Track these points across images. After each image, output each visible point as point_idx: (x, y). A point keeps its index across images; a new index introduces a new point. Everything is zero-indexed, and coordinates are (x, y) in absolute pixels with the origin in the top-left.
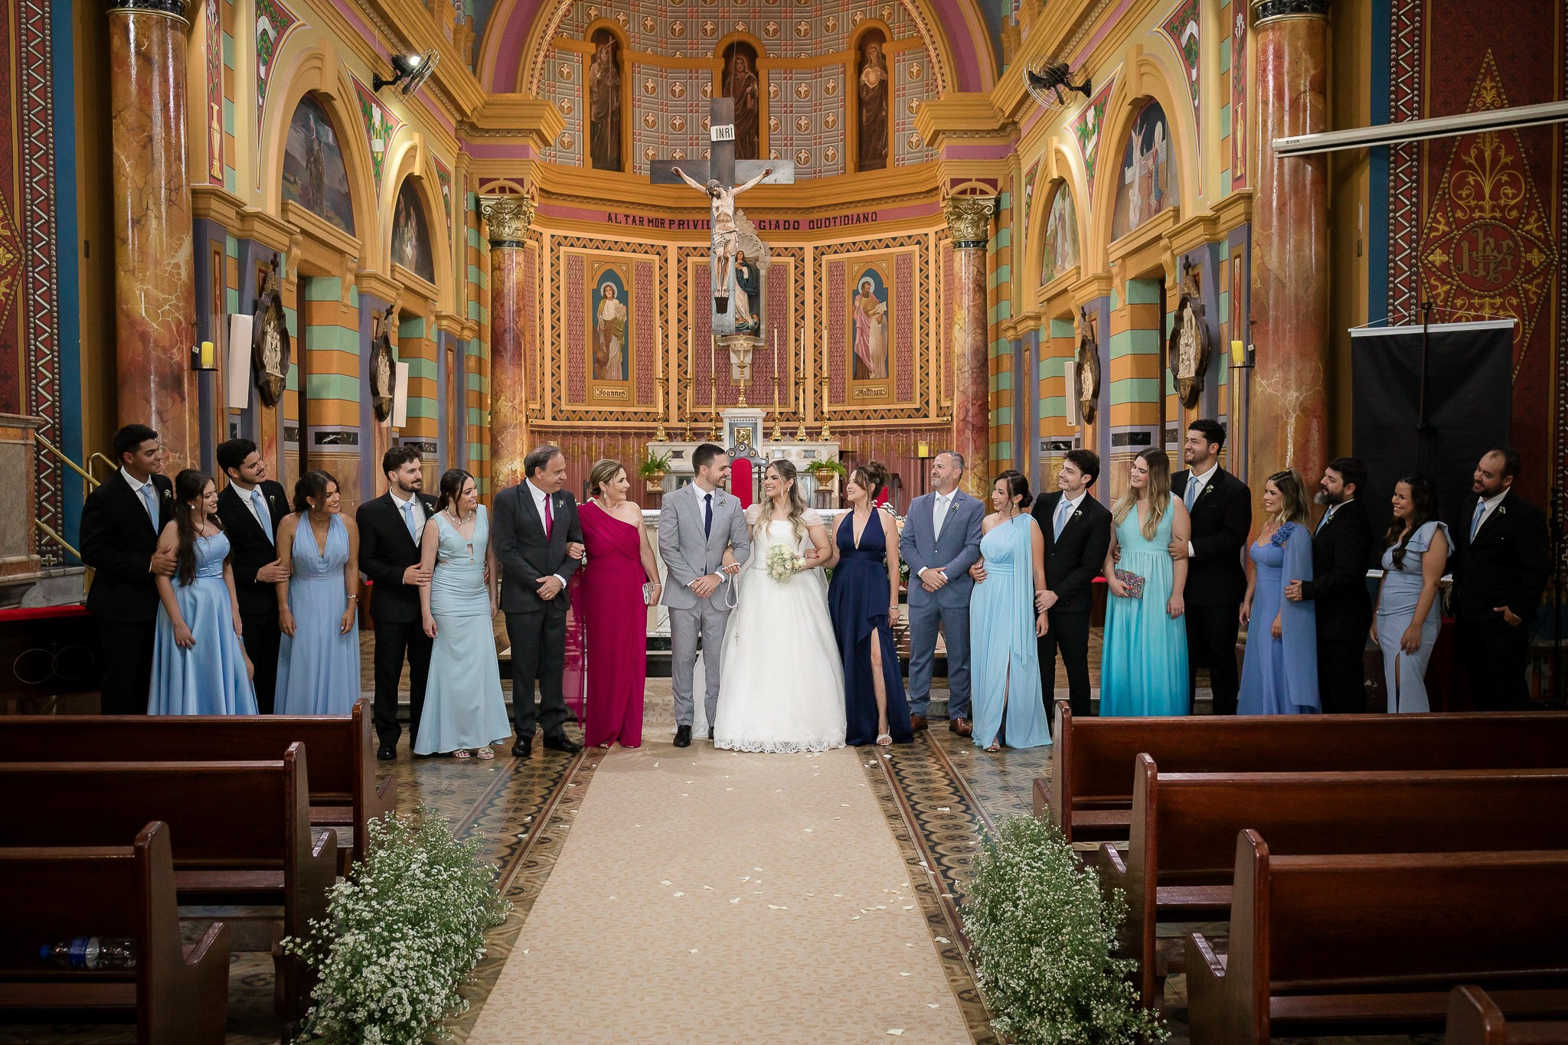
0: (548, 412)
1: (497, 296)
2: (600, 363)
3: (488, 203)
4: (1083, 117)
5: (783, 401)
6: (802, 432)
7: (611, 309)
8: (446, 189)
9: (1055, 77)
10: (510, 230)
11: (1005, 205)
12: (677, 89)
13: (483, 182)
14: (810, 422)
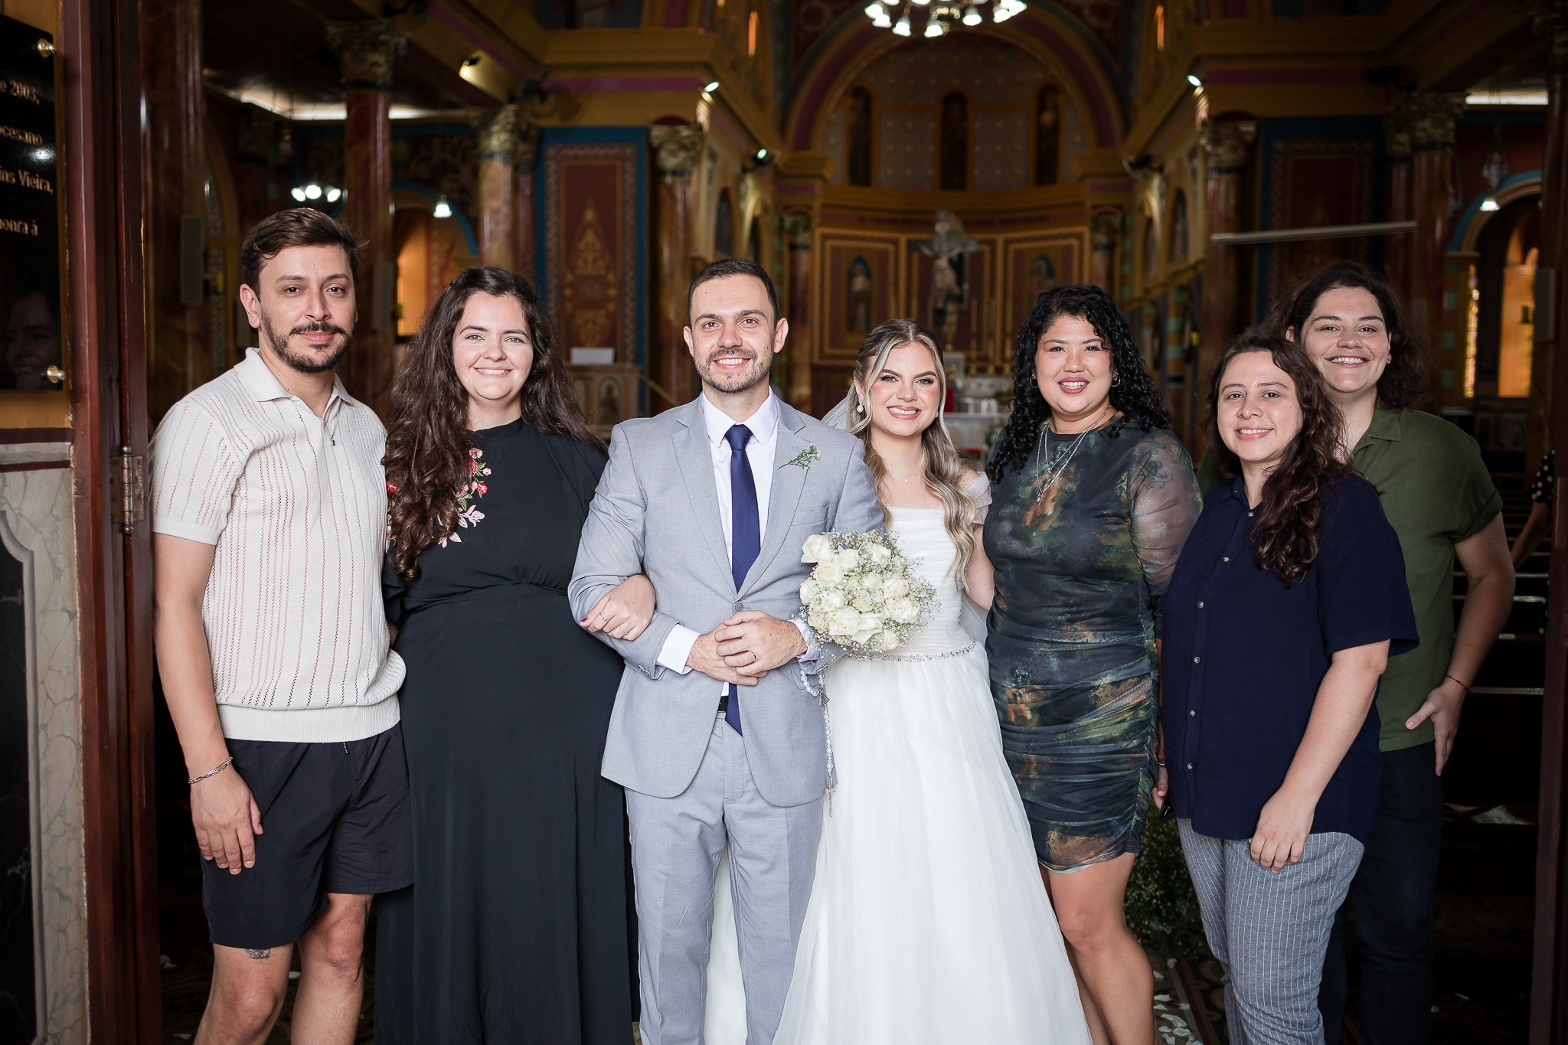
0: (816, 354)
1: (793, 281)
2: (852, 322)
3: (788, 221)
4: (1159, 187)
5: (979, 347)
6: (991, 370)
7: (859, 283)
8: (768, 218)
9: (1145, 163)
10: (802, 238)
11: (1129, 220)
12: (910, 125)
13: (786, 208)
14: (998, 362)
